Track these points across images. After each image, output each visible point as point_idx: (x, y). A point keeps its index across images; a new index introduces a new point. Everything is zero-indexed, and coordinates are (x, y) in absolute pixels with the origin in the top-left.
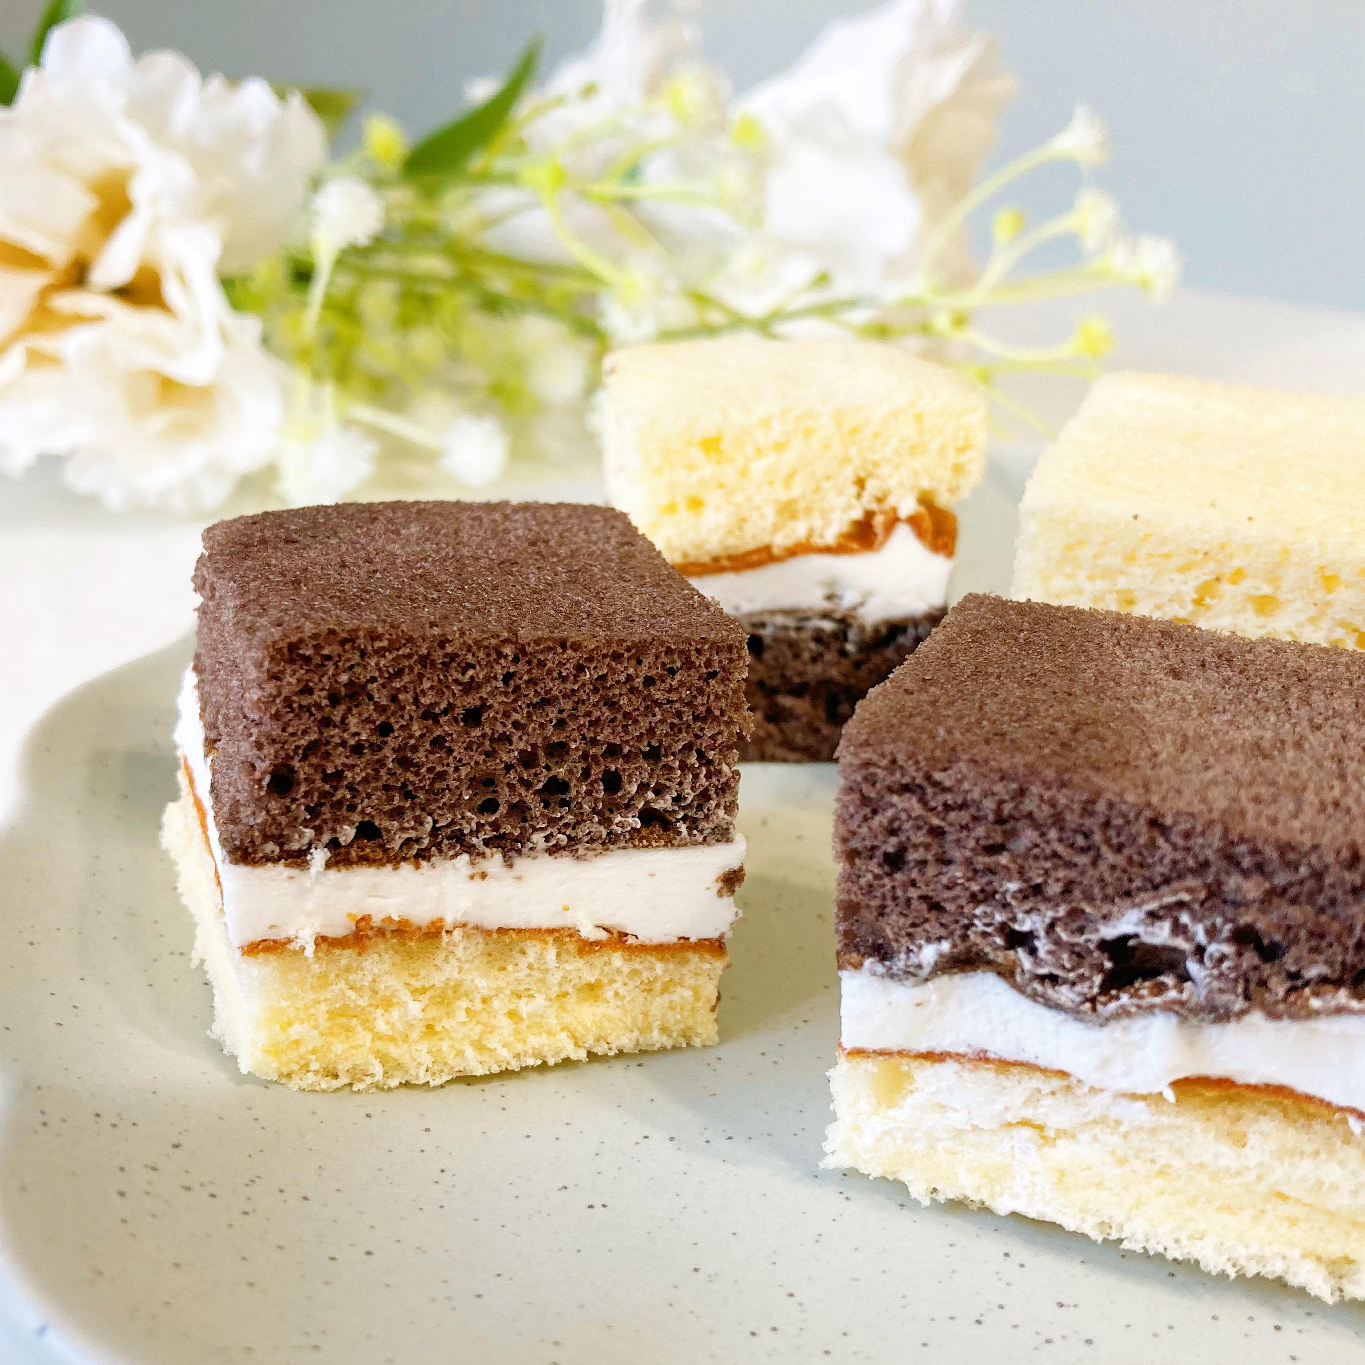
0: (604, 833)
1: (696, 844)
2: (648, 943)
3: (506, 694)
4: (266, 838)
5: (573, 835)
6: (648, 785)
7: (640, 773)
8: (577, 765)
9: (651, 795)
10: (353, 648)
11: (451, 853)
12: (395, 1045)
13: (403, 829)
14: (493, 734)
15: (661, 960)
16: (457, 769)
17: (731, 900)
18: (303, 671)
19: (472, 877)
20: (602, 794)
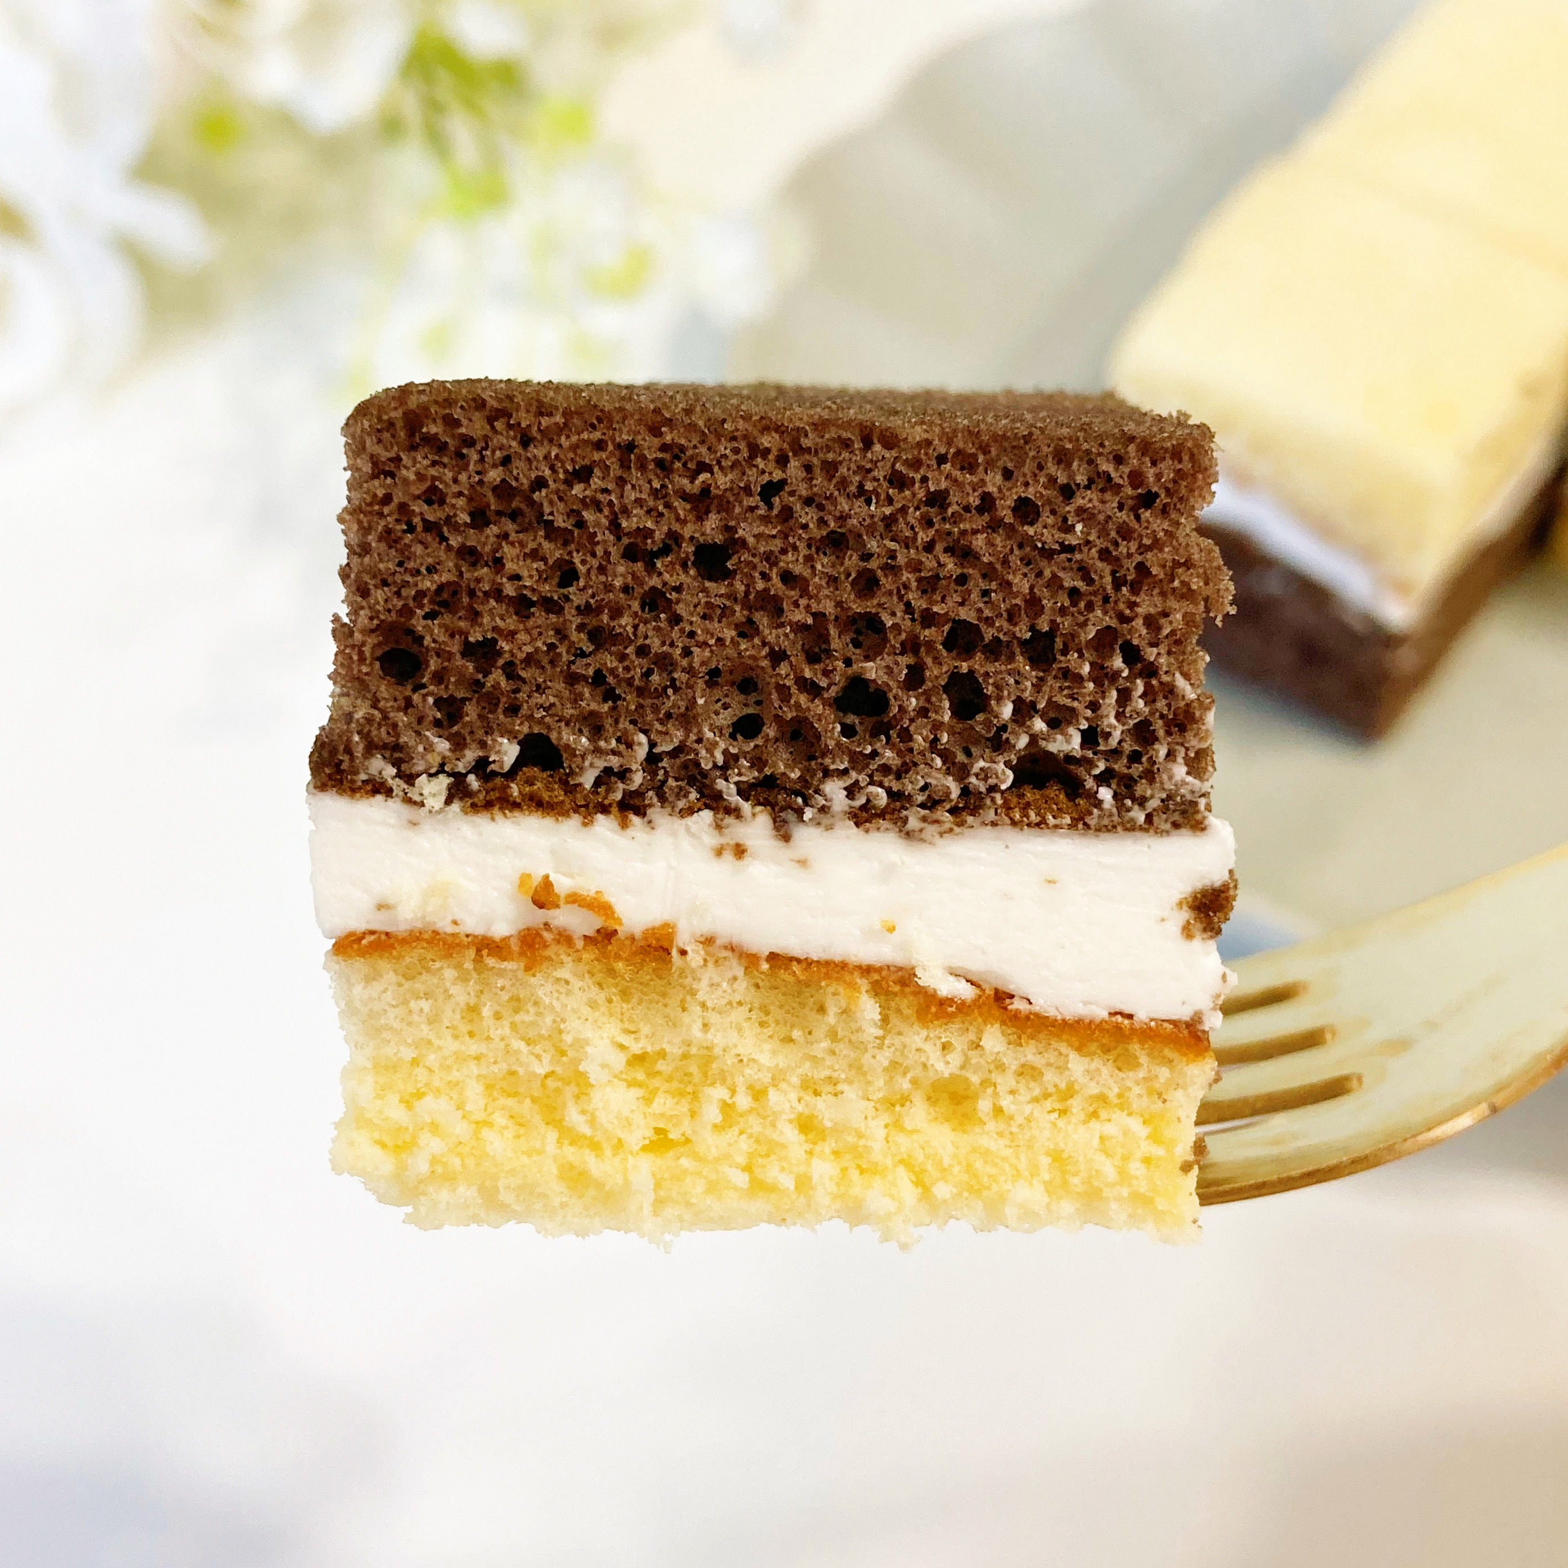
0: (955, 792)
1: (1131, 827)
2: (1052, 1013)
3: (765, 520)
4: (371, 747)
5: (895, 789)
6: (1033, 705)
7: (1017, 682)
8: (899, 658)
9: (1039, 725)
10: (510, 427)
11: (681, 804)
12: (597, 1156)
13: (597, 751)
14: (747, 593)
15: (1079, 1049)
16: (687, 652)
17: (1212, 945)
18: (426, 462)
19: (719, 852)
20: (947, 717)
